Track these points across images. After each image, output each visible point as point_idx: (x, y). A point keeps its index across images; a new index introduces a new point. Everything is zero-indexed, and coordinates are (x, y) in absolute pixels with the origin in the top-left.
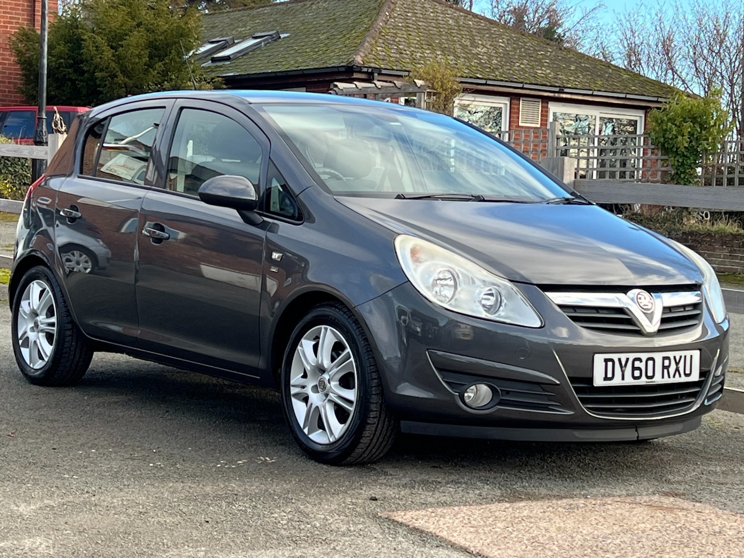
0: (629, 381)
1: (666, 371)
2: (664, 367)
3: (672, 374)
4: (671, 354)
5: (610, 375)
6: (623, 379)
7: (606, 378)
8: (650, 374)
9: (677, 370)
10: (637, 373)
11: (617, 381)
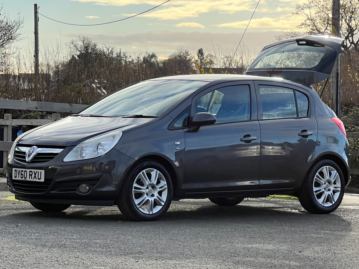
0: (20, 179)
1: (30, 176)
2: (30, 175)
3: (33, 178)
4: (33, 170)
5: (16, 176)
6: (19, 178)
7: (15, 177)
8: (25, 177)
9: (35, 176)
10: (22, 176)
11: (17, 178)
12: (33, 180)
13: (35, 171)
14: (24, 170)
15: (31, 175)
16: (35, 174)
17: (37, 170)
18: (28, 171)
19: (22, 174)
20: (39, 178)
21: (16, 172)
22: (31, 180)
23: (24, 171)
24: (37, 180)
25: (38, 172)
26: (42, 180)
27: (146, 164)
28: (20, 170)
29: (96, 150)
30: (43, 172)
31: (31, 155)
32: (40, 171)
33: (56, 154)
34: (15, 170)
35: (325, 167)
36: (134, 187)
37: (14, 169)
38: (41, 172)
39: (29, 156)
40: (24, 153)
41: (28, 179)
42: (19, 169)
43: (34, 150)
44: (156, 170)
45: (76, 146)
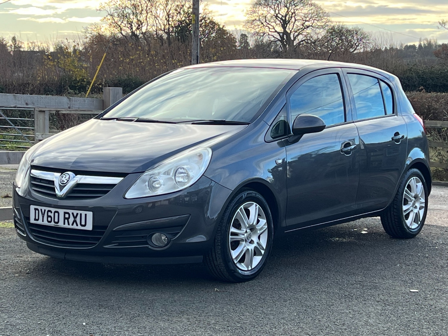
0: (45, 223)
1: (66, 220)
2: (65, 218)
3: (71, 223)
4: (70, 211)
5: (37, 218)
7: (35, 220)
9: (75, 221)
10: (49, 219)
11: (40, 222)
12: (70, 226)
13: (75, 212)
14: (53, 210)
15: (68, 219)
16: (75, 217)
17: (79, 212)
18: (62, 211)
19: (48, 216)
20: (83, 223)
21: (37, 211)
22: (66, 226)
23: (53, 212)
24: (80, 227)
25: (81, 214)
26: (89, 227)
27: (244, 195)
28: (45, 210)
29: (173, 178)
30: (90, 214)
31: (65, 186)
32: (83, 213)
33: (112, 186)
34: (36, 209)
35: (412, 178)
36: (231, 232)
37: (32, 207)
38: (86, 215)
39: (62, 188)
40: (52, 182)
41: (61, 224)
42: (43, 208)
43: (69, 178)
44: (255, 203)
45: (143, 172)
